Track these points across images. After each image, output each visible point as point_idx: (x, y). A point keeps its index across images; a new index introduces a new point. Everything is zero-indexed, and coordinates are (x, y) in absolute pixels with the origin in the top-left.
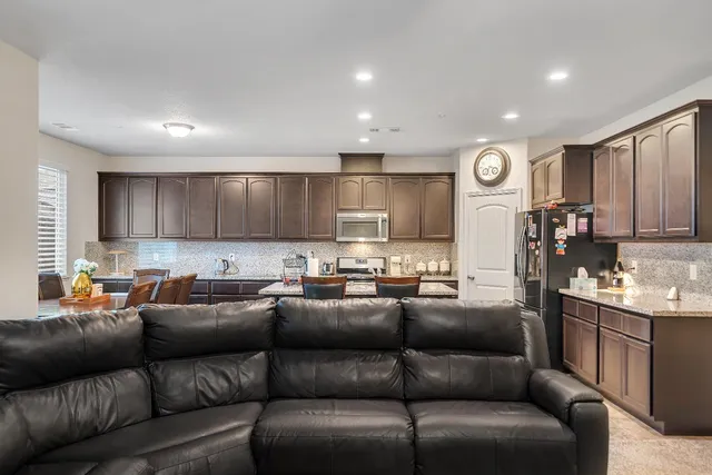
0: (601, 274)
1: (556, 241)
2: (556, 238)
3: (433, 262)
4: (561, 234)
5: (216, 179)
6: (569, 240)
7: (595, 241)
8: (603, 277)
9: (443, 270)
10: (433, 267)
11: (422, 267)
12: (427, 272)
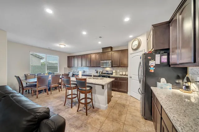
0: (177, 81)
1: (150, 66)
2: (150, 65)
3: (124, 72)
4: (152, 63)
6: (156, 66)
7: (171, 66)
8: (179, 83)
9: (127, 74)
10: (124, 74)
11: (121, 73)
12: (122, 75)
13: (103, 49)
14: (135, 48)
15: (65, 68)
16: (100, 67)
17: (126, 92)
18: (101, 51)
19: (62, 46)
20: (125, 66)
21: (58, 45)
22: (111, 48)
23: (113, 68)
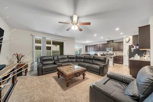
4: (132, 49)
5: (97, 45)
6: (134, 50)
9: (123, 55)
10: (121, 54)
11: (119, 54)
12: (120, 55)
13: (108, 41)
14: (127, 42)
15: (84, 52)
16: (106, 51)
17: (122, 64)
18: (106, 43)
19: (88, 42)
20: (122, 50)
21: (86, 42)
22: (113, 41)
23: (114, 51)
